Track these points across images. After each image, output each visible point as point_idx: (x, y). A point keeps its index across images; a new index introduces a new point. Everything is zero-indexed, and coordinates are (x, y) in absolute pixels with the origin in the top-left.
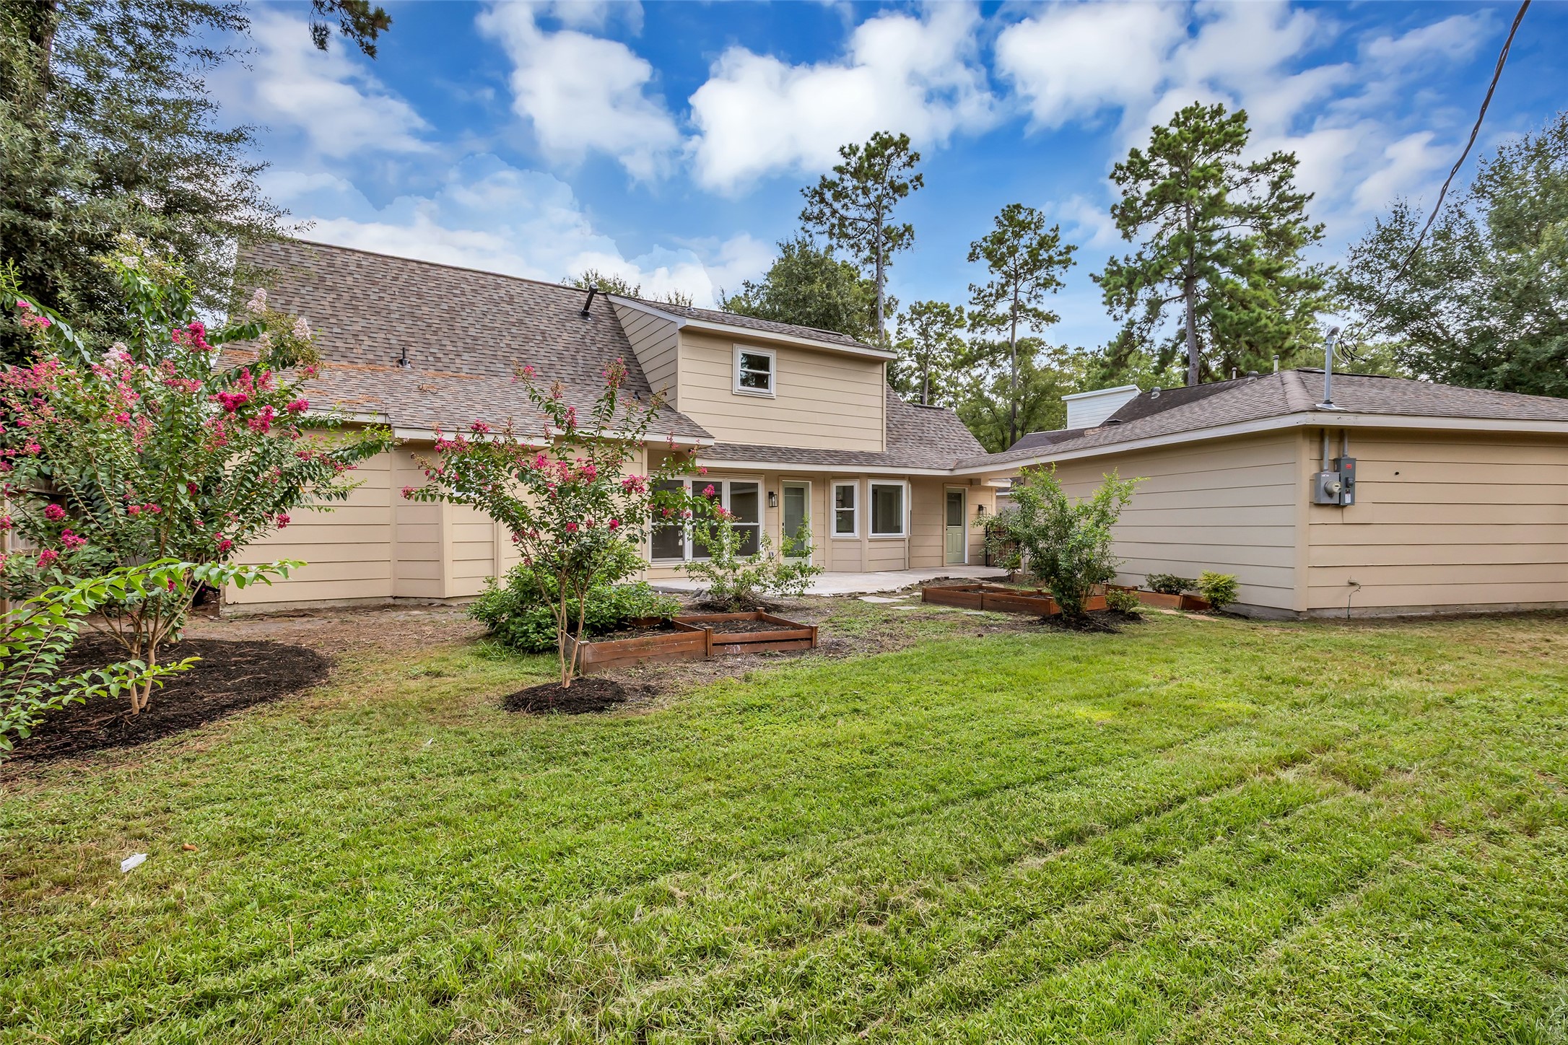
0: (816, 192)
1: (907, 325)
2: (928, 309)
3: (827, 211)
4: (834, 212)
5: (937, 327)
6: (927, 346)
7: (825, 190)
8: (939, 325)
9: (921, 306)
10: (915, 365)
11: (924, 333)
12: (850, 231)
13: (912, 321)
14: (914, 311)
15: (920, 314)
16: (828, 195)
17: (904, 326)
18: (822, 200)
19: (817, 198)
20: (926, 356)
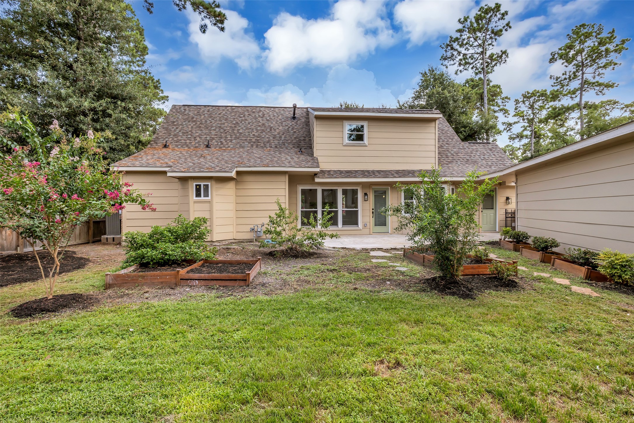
0: (448, 45)
1: (521, 104)
2: (533, 94)
3: (455, 53)
4: (459, 53)
5: (540, 103)
6: (533, 114)
7: (453, 43)
8: (541, 102)
9: (528, 93)
10: (526, 124)
11: (532, 107)
12: (470, 61)
13: (524, 102)
14: (524, 96)
15: (529, 98)
16: (455, 45)
17: (518, 105)
18: (452, 48)
19: (449, 48)
20: (533, 119)
